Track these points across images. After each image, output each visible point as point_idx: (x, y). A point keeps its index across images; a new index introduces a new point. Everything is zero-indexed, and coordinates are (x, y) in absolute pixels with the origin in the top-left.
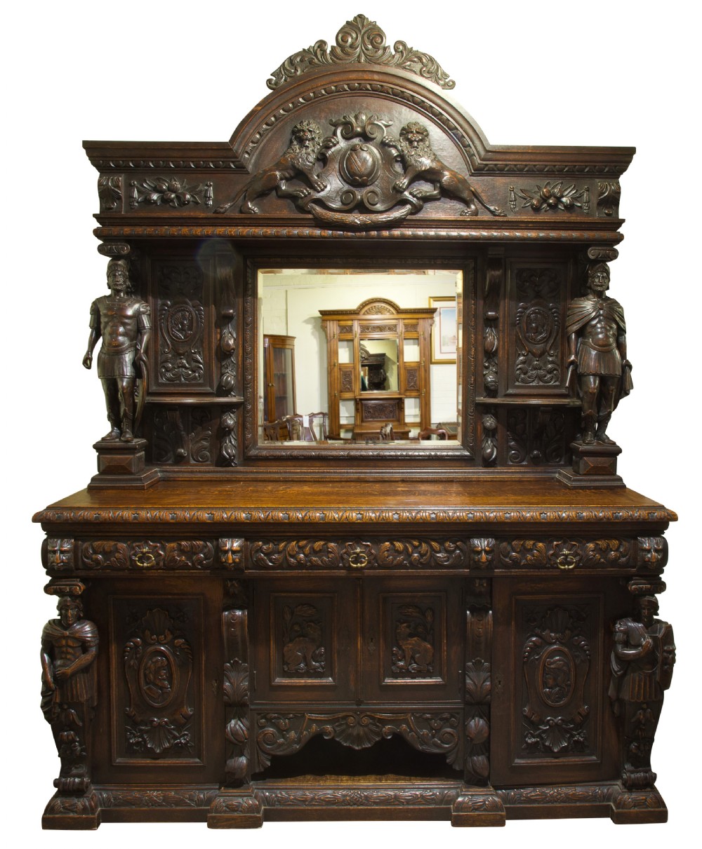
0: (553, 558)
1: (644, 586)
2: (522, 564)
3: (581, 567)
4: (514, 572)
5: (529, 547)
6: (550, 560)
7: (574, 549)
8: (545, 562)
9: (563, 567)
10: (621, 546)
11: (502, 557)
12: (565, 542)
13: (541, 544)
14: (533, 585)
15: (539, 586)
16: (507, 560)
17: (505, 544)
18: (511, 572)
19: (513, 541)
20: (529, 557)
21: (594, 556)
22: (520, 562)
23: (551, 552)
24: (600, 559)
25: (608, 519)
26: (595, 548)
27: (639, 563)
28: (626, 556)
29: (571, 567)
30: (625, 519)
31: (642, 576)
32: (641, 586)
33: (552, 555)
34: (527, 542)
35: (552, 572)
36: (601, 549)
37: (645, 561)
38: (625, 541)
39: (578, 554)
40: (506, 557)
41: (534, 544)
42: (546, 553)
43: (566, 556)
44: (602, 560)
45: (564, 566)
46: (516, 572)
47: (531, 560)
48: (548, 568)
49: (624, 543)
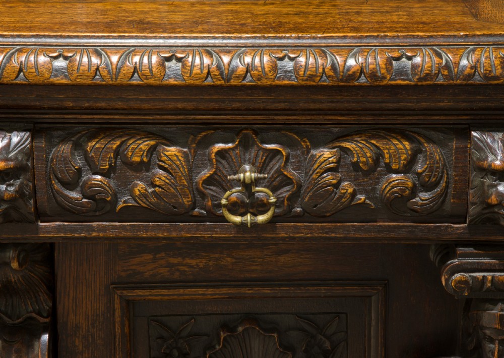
0: (212, 190)
1: (489, 275)
2: (121, 205)
3: (298, 218)
4: (101, 228)
5: (138, 159)
6: (203, 196)
7: (276, 165)
8: (187, 202)
9: (238, 219)
10: (421, 158)
11: (57, 186)
12: (245, 145)
13: (173, 150)
14: (175, 261)
15: (193, 262)
16: (75, 195)
17: (65, 148)
18: (92, 229)
19: (90, 139)
20: (140, 186)
21: (336, 186)
22: (115, 201)
23: (206, 173)
24: (353, 195)
25: (373, 75)
26: (338, 162)
27: (473, 210)
28: (436, 184)
29: (261, 218)
30: (428, 76)
31: (483, 246)
32: (479, 275)
33: (209, 181)
34: (132, 144)
35: (211, 229)
36: (356, 166)
37: (490, 206)
38: (430, 140)
39: (287, 181)
40: (70, 186)
41: (152, 150)
42: (190, 179)
43: (247, 186)
44: (362, 198)
45: (242, 215)
46: (104, 229)
47: (145, 195)
48: (200, 219)
49: (428, 147)
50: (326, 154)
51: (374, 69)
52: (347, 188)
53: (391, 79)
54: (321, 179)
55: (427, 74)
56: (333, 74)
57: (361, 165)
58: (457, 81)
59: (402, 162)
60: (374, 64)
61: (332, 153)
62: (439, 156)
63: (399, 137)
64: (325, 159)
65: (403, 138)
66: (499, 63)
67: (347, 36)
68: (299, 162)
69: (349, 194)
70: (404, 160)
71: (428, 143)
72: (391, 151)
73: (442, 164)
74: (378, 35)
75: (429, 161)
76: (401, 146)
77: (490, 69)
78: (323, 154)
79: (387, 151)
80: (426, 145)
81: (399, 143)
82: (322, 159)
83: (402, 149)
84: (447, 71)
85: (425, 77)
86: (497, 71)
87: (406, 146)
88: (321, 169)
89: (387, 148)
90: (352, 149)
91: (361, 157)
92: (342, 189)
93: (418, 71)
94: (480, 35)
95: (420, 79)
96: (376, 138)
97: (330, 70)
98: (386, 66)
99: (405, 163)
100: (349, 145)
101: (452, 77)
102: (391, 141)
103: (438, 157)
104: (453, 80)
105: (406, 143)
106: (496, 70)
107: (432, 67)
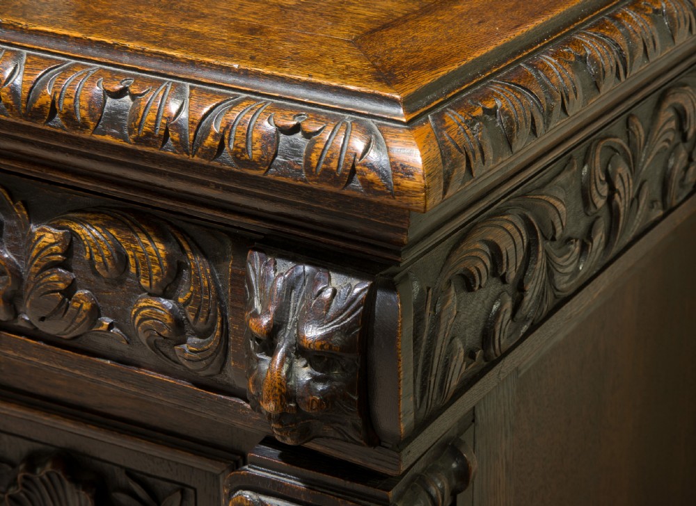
10: (186, 276)
21: (67, 293)
25: (70, 117)
26: (66, 253)
30: (149, 137)
44: (104, 323)
50: (49, 236)
51: (70, 106)
52: (81, 301)
53: (95, 130)
54: (43, 277)
55: (148, 134)
56: (11, 102)
57: (96, 267)
58: (193, 156)
59: (154, 277)
60: (71, 98)
61: (56, 237)
62: (208, 281)
63: (151, 234)
64: (46, 244)
65: (157, 236)
66: (260, 138)
67: (68, 36)
68: (16, 239)
69: (84, 311)
70: (158, 274)
71: (194, 254)
72: (138, 255)
73: (213, 295)
74: (114, 44)
75: (194, 287)
76: (151, 249)
77: (243, 146)
78: (44, 235)
79: (132, 253)
80: (190, 257)
81: (149, 244)
82: (41, 244)
83: (153, 255)
84: (177, 134)
85: (145, 137)
86: (254, 152)
87: (160, 251)
88: (40, 260)
89: (131, 247)
90: (82, 237)
91: (96, 253)
92: (74, 301)
93: (135, 124)
94: (268, 75)
95: (138, 140)
96: (118, 227)
97: (8, 94)
98: (90, 105)
99: (159, 280)
100: (79, 229)
101: (186, 147)
102: (137, 236)
103: (206, 282)
104: (188, 154)
105: (161, 247)
106: (252, 150)
107: (156, 121)
